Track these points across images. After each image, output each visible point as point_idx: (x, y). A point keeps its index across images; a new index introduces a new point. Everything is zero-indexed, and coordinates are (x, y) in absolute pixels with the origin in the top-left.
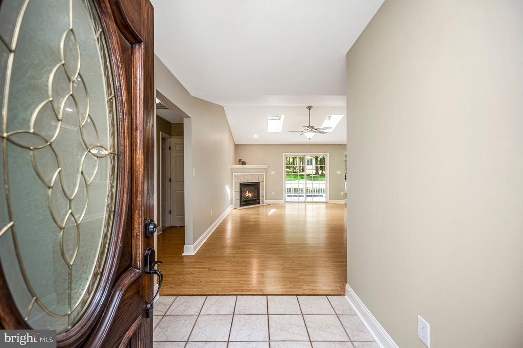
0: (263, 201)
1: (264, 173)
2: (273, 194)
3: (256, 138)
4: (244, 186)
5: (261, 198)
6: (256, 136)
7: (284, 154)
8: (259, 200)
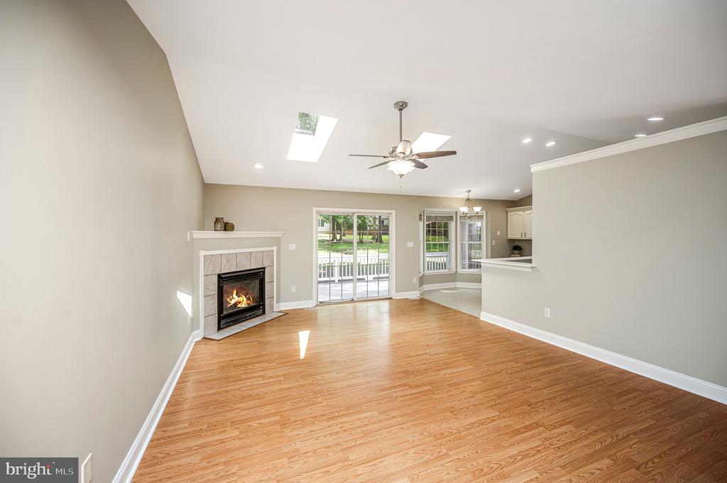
0: (272, 307)
1: (275, 248)
2: (293, 289)
3: (257, 171)
4: (226, 281)
5: (267, 302)
6: (258, 166)
7: (315, 209)
8: (264, 305)
